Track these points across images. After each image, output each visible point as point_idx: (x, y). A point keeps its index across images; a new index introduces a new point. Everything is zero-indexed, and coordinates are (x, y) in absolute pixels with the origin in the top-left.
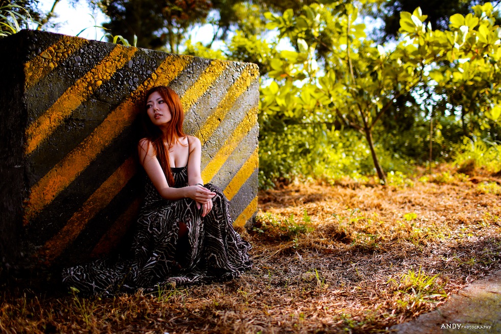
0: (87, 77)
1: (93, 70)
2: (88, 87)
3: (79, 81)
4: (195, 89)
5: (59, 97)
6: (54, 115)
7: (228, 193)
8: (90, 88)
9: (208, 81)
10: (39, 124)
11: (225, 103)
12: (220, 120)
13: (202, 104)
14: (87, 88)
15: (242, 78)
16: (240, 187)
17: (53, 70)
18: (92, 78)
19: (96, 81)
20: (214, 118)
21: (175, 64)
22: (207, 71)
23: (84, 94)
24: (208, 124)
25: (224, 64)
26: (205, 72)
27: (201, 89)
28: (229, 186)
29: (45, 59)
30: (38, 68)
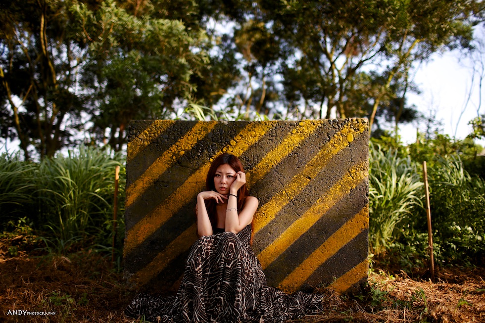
0: (172, 149)
1: (178, 143)
2: (173, 156)
3: (165, 152)
4: (279, 150)
5: (150, 166)
6: (146, 179)
7: (323, 253)
8: (174, 158)
9: (295, 142)
10: (136, 185)
11: (317, 161)
12: (310, 178)
13: (286, 163)
14: (172, 158)
15: (342, 134)
16: (339, 248)
17: (147, 147)
18: (176, 150)
19: (179, 152)
20: (302, 176)
21: (256, 130)
22: (294, 132)
23: (169, 162)
24: (294, 182)
25: (316, 124)
26: (291, 133)
27: (286, 149)
28: (324, 246)
29: (141, 139)
30: (136, 146)
